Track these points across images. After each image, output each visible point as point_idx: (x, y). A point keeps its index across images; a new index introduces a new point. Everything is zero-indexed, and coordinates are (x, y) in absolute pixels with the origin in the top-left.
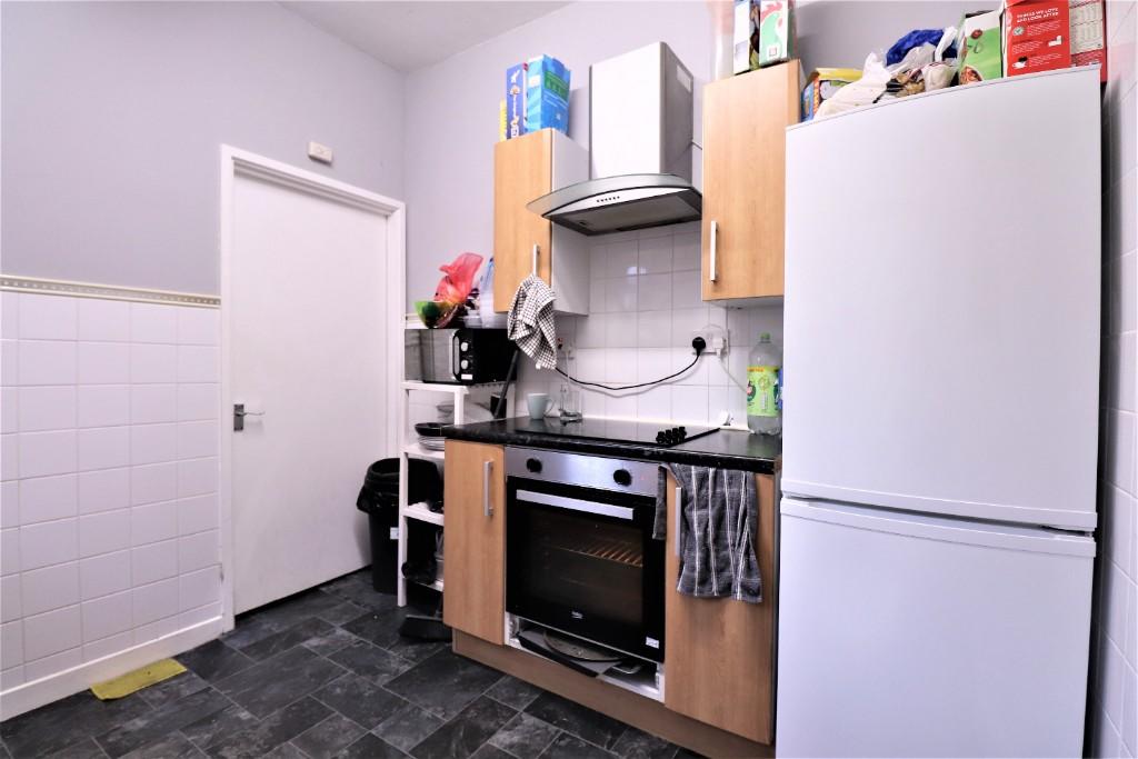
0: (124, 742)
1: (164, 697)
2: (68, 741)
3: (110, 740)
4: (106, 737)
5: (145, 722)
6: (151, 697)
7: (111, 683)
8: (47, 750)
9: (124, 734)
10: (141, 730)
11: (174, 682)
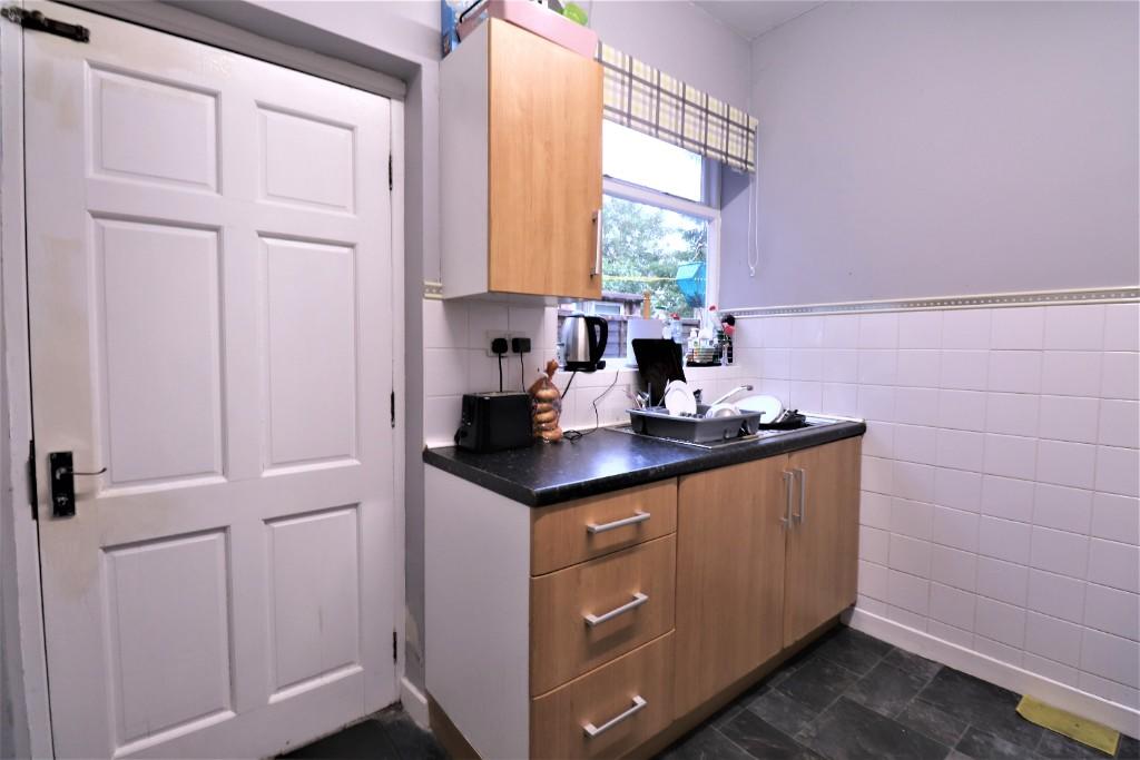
0: (978, 748)
1: (1057, 752)
2: (956, 711)
3: (975, 737)
4: (976, 732)
5: (1013, 753)
6: (1049, 743)
7: (1042, 706)
8: (940, 705)
9: (988, 744)
10: (1001, 755)
11: (1086, 752)
